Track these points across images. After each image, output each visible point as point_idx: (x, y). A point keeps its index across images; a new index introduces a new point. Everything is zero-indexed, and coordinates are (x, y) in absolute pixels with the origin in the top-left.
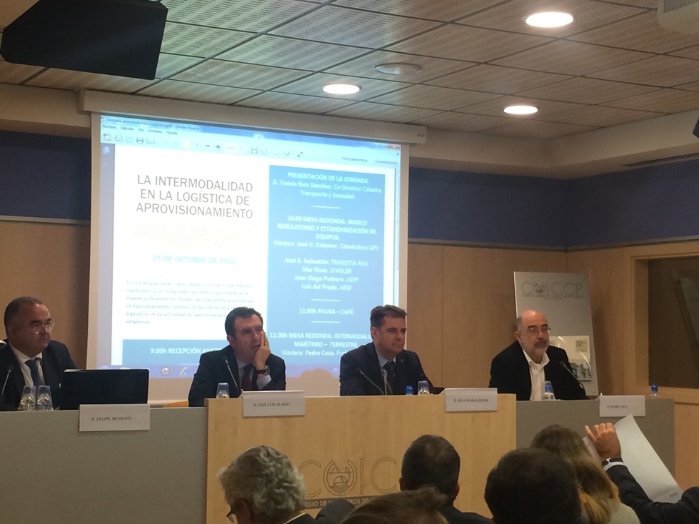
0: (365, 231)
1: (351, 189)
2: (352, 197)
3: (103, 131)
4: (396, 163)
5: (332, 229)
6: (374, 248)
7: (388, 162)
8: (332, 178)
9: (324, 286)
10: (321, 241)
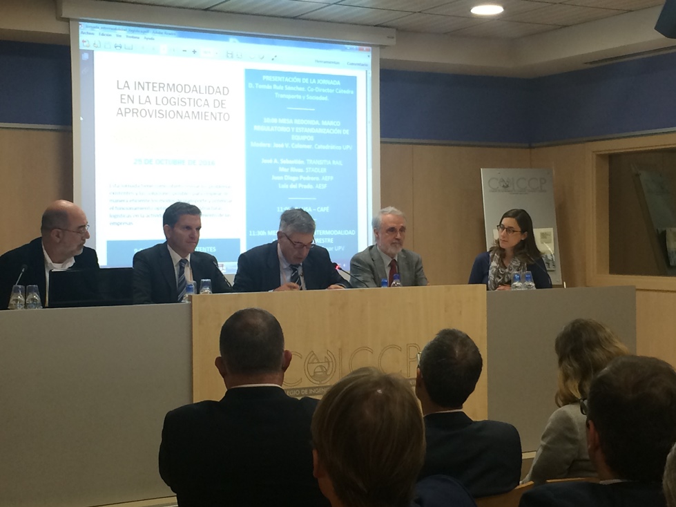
0: (339, 132)
1: (324, 91)
2: (325, 98)
3: (82, 37)
4: (366, 65)
5: (307, 130)
6: (348, 147)
7: (359, 64)
8: (306, 81)
9: (300, 185)
10: (296, 142)
